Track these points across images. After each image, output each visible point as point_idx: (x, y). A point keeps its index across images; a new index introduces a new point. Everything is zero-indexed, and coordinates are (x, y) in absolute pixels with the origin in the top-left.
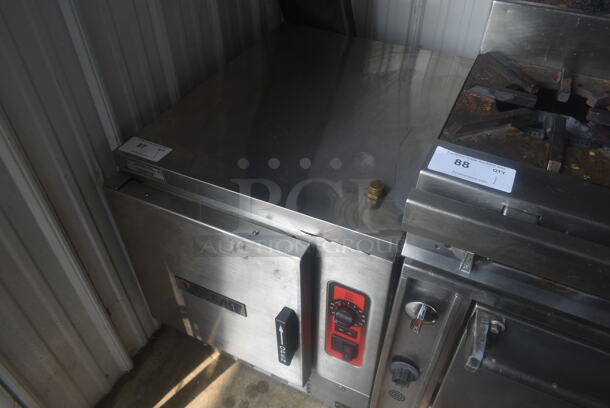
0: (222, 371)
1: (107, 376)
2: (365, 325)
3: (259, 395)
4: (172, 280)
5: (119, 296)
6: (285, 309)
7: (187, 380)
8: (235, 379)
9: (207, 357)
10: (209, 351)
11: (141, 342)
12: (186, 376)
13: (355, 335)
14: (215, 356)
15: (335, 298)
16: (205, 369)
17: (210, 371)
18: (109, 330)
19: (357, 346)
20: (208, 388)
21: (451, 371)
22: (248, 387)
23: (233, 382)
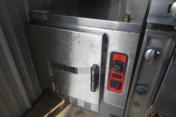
0: (66, 107)
1: (22, 109)
2: (125, 71)
3: (80, 115)
4: (49, 63)
5: (28, 77)
6: (94, 65)
7: (52, 111)
8: (71, 109)
9: (60, 103)
10: (61, 101)
11: (35, 98)
12: (52, 110)
13: (120, 77)
14: (63, 102)
15: (113, 60)
16: (59, 107)
17: (61, 107)
18: (23, 89)
19: (121, 82)
20: (60, 113)
21: (164, 82)
22: (76, 112)
23: (70, 110)
